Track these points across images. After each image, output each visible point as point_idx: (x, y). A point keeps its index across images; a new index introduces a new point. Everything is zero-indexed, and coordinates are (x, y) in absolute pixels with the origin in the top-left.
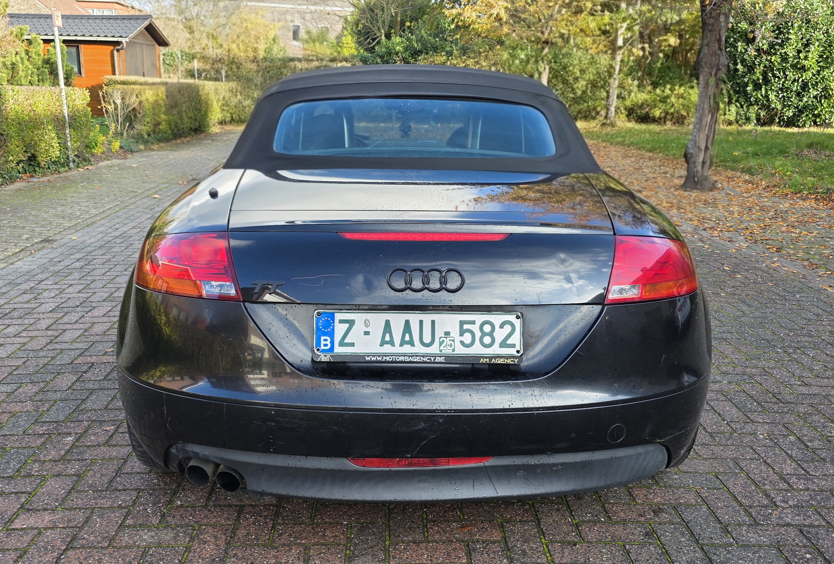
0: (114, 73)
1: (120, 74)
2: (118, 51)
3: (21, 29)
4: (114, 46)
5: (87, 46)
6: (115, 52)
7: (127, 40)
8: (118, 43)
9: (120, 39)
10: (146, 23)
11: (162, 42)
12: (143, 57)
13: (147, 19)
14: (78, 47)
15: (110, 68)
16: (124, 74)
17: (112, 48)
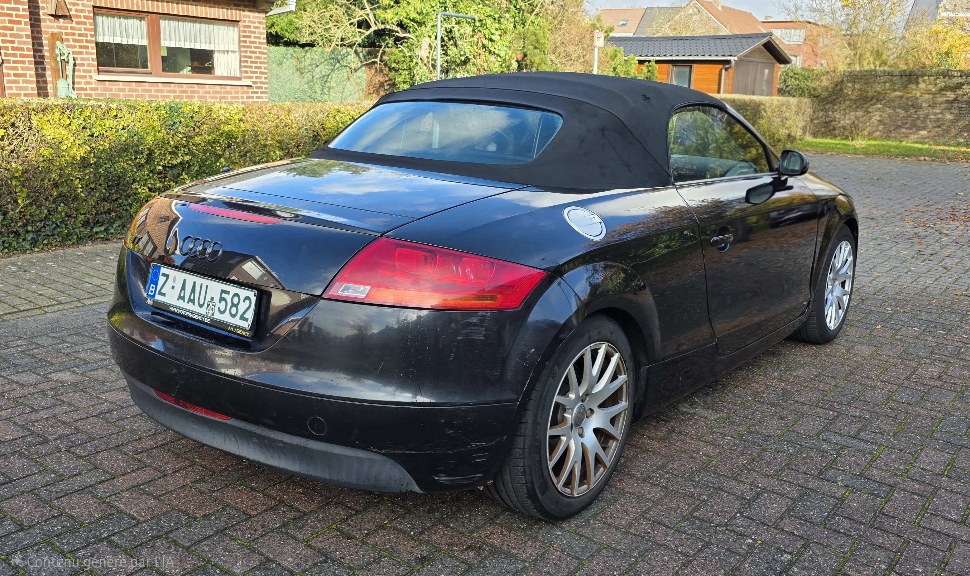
0: (719, 92)
1: (724, 92)
2: (726, 69)
3: (615, 51)
4: (724, 65)
5: (699, 65)
6: (723, 71)
7: (736, 58)
8: (728, 62)
9: (729, 58)
10: (764, 40)
11: (782, 59)
12: (755, 76)
13: (765, 37)
14: (691, 66)
15: (716, 87)
16: (729, 93)
17: (721, 66)
